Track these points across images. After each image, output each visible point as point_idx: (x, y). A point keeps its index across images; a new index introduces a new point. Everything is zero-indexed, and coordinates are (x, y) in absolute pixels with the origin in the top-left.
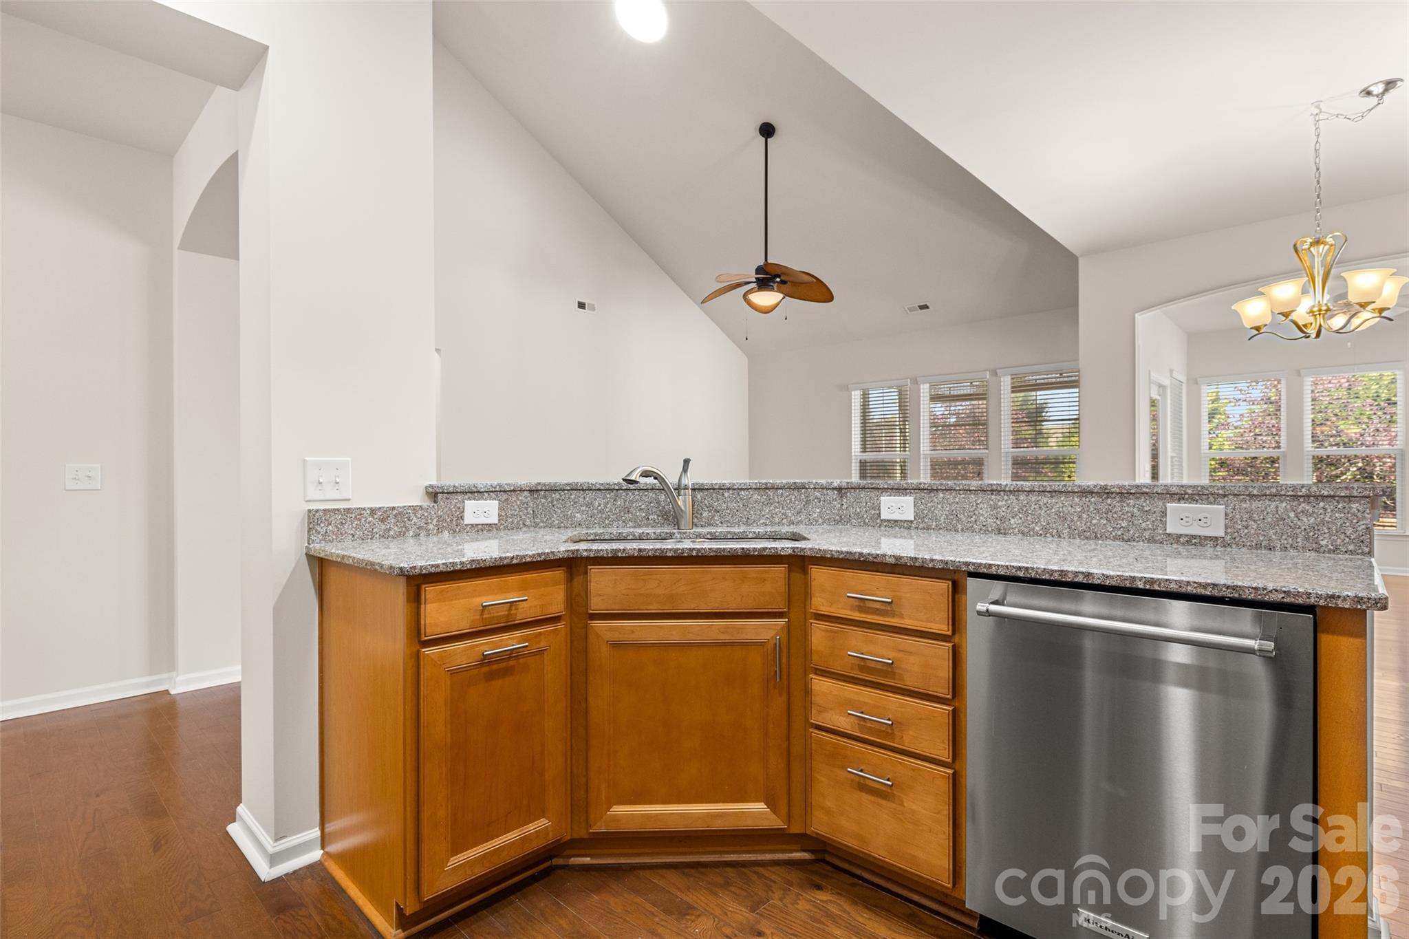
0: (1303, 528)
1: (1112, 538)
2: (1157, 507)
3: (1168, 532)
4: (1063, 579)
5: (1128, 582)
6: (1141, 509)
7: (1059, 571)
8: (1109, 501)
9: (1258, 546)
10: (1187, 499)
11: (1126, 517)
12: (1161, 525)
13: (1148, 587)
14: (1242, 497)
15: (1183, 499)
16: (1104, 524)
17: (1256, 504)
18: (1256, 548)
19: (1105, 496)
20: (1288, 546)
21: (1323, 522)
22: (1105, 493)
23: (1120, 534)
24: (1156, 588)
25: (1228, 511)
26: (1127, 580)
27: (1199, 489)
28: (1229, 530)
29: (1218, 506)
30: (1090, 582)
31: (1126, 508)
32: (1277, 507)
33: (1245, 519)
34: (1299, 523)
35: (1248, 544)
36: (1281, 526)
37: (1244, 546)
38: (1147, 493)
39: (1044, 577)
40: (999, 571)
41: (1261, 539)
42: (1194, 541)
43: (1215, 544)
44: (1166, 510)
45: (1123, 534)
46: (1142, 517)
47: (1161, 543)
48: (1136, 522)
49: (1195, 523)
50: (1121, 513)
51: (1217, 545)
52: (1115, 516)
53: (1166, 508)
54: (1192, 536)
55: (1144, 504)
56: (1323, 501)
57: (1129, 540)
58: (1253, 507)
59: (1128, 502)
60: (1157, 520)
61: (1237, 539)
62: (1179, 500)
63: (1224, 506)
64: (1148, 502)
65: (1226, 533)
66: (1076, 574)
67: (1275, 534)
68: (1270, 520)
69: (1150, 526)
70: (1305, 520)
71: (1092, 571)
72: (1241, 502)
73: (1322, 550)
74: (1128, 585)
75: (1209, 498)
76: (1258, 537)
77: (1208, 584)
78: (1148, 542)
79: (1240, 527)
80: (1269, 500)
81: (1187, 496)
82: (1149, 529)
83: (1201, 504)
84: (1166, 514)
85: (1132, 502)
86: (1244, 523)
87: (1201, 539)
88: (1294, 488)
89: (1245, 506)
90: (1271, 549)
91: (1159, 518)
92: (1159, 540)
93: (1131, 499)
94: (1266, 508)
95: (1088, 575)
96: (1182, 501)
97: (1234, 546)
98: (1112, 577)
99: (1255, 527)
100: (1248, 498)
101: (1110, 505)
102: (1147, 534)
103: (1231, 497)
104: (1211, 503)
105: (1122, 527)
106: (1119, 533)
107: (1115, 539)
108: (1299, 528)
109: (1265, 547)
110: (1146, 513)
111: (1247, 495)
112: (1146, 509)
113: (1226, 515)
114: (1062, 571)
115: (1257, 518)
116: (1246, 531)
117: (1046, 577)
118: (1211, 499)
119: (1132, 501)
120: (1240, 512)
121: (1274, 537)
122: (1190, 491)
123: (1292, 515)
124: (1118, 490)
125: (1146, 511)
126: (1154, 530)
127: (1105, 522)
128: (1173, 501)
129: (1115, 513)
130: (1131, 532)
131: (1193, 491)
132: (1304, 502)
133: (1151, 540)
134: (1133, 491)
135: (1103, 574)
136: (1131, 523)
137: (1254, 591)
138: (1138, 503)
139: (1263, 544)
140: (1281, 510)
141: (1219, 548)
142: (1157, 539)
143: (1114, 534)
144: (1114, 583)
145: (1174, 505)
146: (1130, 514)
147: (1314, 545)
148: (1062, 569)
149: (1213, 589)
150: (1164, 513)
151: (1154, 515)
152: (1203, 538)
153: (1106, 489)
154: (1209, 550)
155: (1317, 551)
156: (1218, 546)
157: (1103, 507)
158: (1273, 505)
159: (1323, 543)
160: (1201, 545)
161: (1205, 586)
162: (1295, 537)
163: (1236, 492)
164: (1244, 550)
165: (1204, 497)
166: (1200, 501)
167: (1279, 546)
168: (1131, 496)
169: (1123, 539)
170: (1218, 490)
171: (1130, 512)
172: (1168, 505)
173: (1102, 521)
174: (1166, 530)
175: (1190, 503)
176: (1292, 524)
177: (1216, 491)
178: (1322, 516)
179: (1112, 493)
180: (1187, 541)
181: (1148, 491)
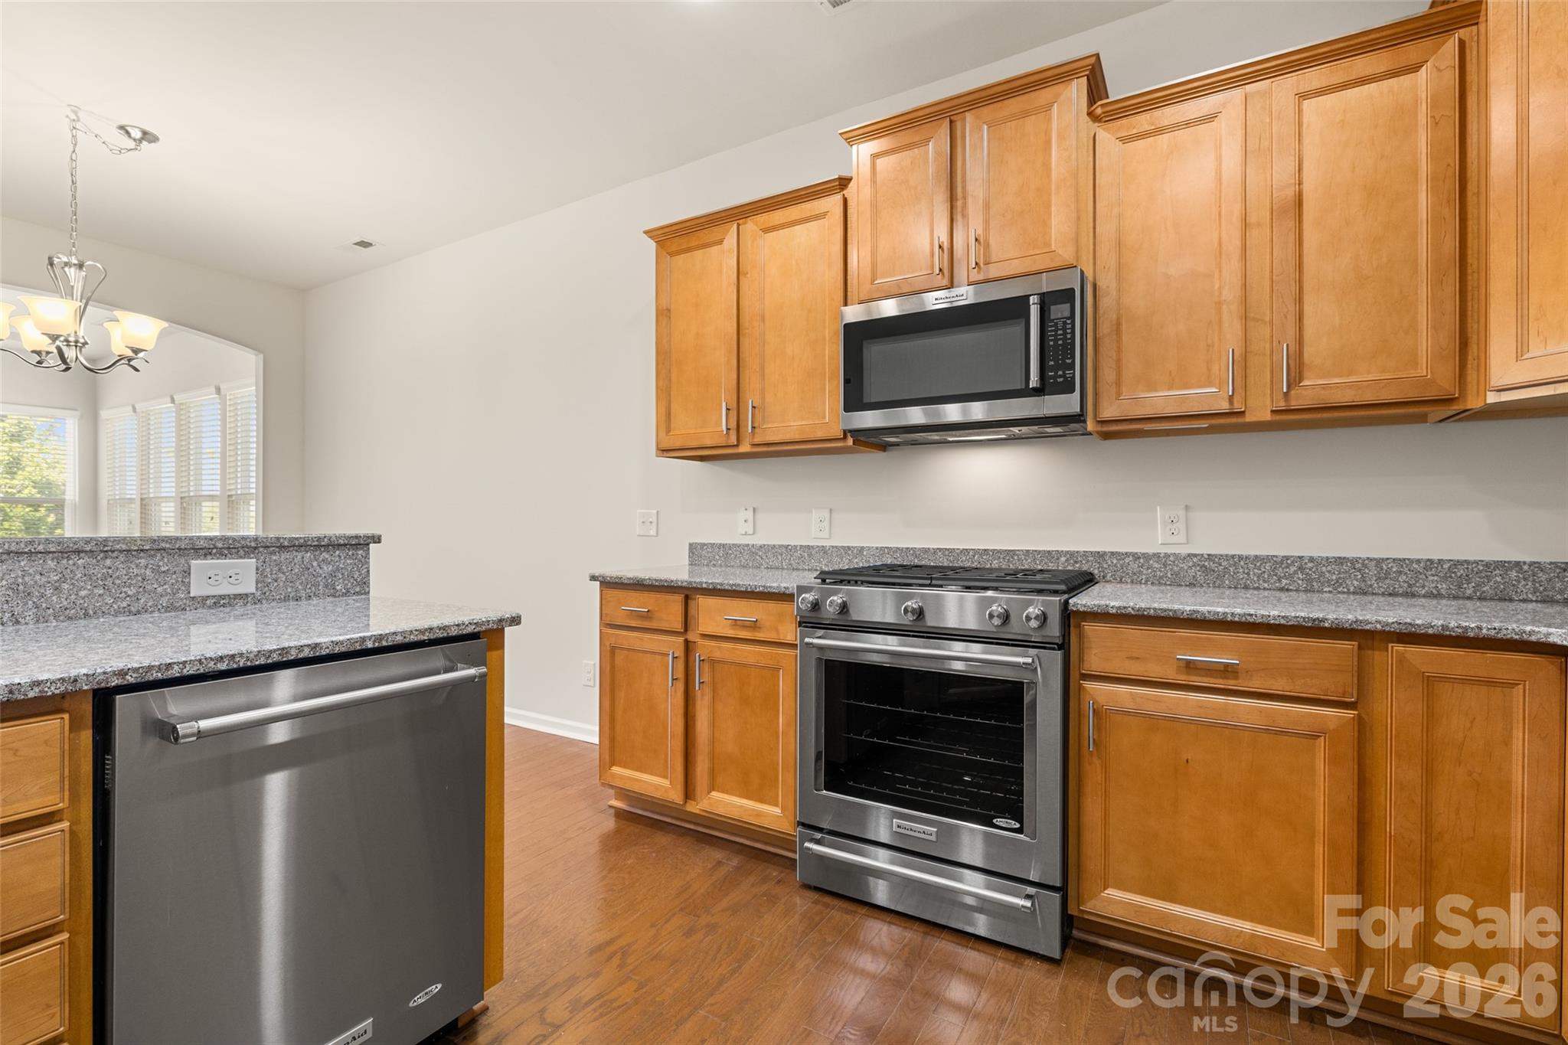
0: (323, 576)
1: (113, 613)
2: (177, 566)
3: (192, 595)
4: (285, 659)
5: (358, 644)
6: (156, 570)
7: (279, 649)
8: (108, 562)
9: (286, 599)
10: (215, 554)
11: (134, 582)
12: (183, 588)
13: (377, 645)
14: (272, 549)
15: (210, 554)
16: (100, 595)
17: (284, 556)
18: (285, 601)
19: (102, 555)
20: (312, 594)
21: (338, 569)
22: (102, 551)
23: (125, 606)
24: (384, 643)
25: (259, 565)
26: (357, 642)
27: (230, 542)
28: (259, 585)
29: (250, 560)
30: (317, 654)
31: (135, 570)
32: (303, 558)
33: (274, 572)
34: (321, 572)
35: (278, 597)
36: (306, 576)
37: (273, 600)
38: (164, 549)
39: (257, 663)
40: (185, 671)
41: (289, 590)
42: (222, 602)
43: (245, 601)
44: (190, 569)
45: (129, 605)
46: (157, 580)
47: (182, 609)
48: (149, 587)
49: (225, 581)
50: (127, 577)
51: (247, 602)
52: (118, 582)
53: (190, 567)
54: (220, 596)
55: (161, 563)
56: (338, 549)
57: (138, 612)
58: (282, 559)
59: (138, 562)
60: (177, 581)
61: (267, 594)
62: (205, 555)
63: (254, 560)
64: (166, 560)
65: (257, 589)
66: (300, 648)
67: (301, 584)
68: (297, 570)
69: (169, 590)
70: (325, 568)
71: (318, 640)
72: (271, 553)
73: (337, 595)
74: (358, 648)
75: (239, 551)
76: (287, 589)
77: (426, 630)
78: (166, 611)
79: (270, 581)
80: (296, 551)
81: (214, 551)
82: (167, 594)
83: (230, 559)
84: (189, 574)
85: (143, 562)
86: (274, 576)
87: (230, 598)
88: (319, 539)
89: (274, 558)
90: (297, 599)
91: (180, 579)
92: (180, 606)
93: (141, 558)
94: (294, 559)
95: (315, 646)
96: (209, 557)
97: (264, 602)
98: (342, 642)
99: (283, 579)
100: (277, 549)
101: (110, 568)
102: (164, 601)
103: (261, 549)
104: (241, 557)
105: (129, 596)
106: (124, 604)
107: (117, 613)
108: (321, 576)
109: (293, 597)
110: (163, 575)
111: (277, 547)
112: (163, 569)
113: (257, 569)
114: (283, 649)
115: (285, 570)
116: (276, 584)
117: (262, 661)
118: (242, 552)
119: (143, 560)
120: (270, 565)
121: (300, 587)
122: (220, 545)
123: (315, 564)
124: (124, 547)
125: (164, 572)
126: (175, 594)
127: (101, 592)
128: (198, 558)
129: (118, 578)
130: (142, 601)
131: (223, 544)
132: (324, 551)
133: (171, 608)
134: (148, 547)
135: (332, 642)
136: (141, 590)
137: (456, 627)
138: (152, 562)
139: (291, 596)
140: (306, 560)
141: (249, 606)
142: (178, 605)
143: (115, 606)
144: (343, 649)
145: (199, 561)
146: (140, 578)
147: (332, 591)
148: (282, 647)
149: (430, 633)
150: (187, 573)
151: (174, 576)
152: (232, 596)
153: (105, 546)
154: (239, 610)
155: (334, 596)
156: (249, 604)
157: (99, 571)
158: (299, 555)
159: (338, 588)
160: (230, 605)
161: (422, 632)
162: (316, 585)
163: (268, 544)
164: (274, 604)
165: (233, 550)
166: (229, 555)
167: (304, 595)
168: (142, 554)
169: (130, 612)
170: (250, 542)
171: (141, 575)
172: (193, 562)
173: (96, 591)
174: (189, 593)
175: (218, 559)
176: (314, 573)
177: (249, 544)
178: (337, 564)
179: (113, 552)
180: (215, 603)
181: (168, 546)
